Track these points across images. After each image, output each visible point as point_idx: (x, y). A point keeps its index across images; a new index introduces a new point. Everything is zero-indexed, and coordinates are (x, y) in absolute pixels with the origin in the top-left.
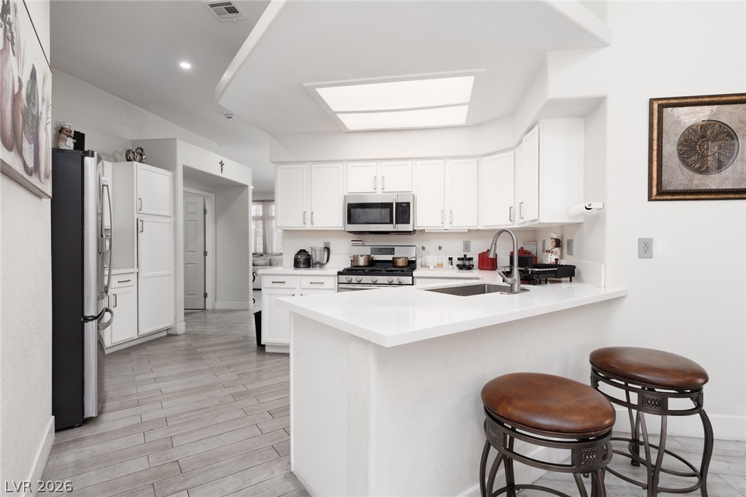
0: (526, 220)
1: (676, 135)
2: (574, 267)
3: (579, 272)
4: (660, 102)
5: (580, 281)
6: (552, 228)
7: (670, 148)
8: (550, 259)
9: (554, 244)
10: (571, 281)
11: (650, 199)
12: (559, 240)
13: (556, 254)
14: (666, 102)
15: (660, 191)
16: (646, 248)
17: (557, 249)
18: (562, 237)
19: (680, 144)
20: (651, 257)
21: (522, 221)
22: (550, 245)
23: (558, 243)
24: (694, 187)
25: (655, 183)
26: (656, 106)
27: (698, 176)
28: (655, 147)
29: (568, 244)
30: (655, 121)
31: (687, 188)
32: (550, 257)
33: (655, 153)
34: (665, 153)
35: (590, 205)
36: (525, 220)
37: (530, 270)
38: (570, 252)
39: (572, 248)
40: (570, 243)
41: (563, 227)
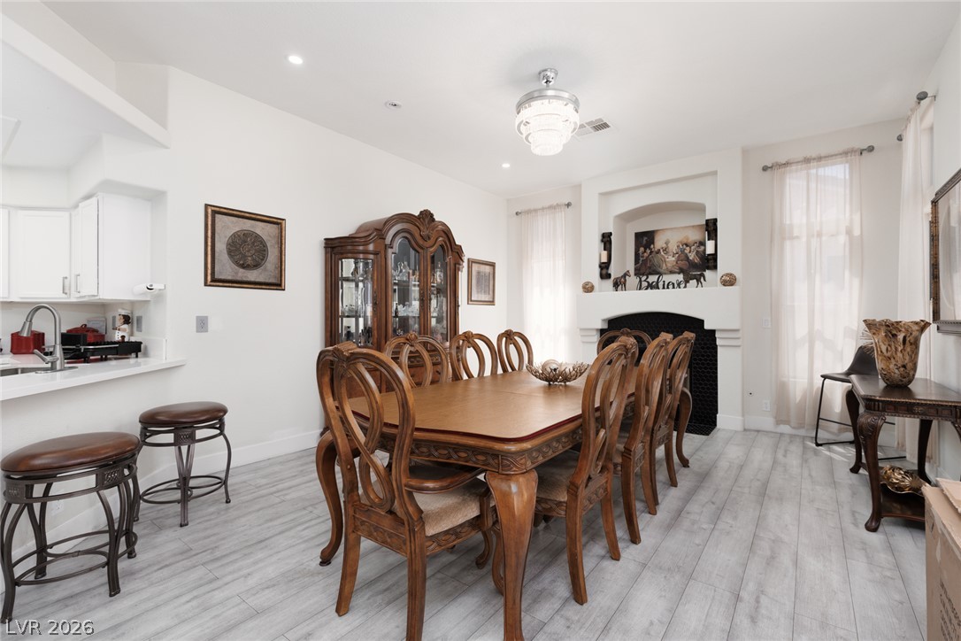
0: (84, 294)
1: (226, 237)
2: (141, 343)
3: (146, 347)
4: (213, 208)
5: (146, 355)
6: (122, 303)
7: (221, 246)
8: (117, 336)
9: (122, 320)
10: (137, 357)
11: (206, 285)
12: (129, 317)
13: (124, 330)
14: (217, 209)
15: (213, 280)
16: (202, 324)
17: (125, 326)
18: (132, 313)
19: (228, 244)
20: (207, 331)
21: (78, 295)
22: (119, 321)
23: (127, 320)
24: (239, 279)
25: (209, 272)
26: (210, 211)
27: (241, 270)
28: (209, 244)
29: (138, 320)
30: (210, 223)
31: (234, 278)
32: (117, 334)
33: (209, 248)
34: (217, 249)
35: (151, 286)
36: (82, 294)
37: (82, 348)
38: (139, 329)
39: (141, 325)
40: (139, 319)
41: (132, 303)
